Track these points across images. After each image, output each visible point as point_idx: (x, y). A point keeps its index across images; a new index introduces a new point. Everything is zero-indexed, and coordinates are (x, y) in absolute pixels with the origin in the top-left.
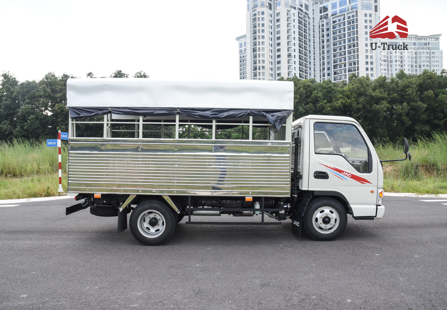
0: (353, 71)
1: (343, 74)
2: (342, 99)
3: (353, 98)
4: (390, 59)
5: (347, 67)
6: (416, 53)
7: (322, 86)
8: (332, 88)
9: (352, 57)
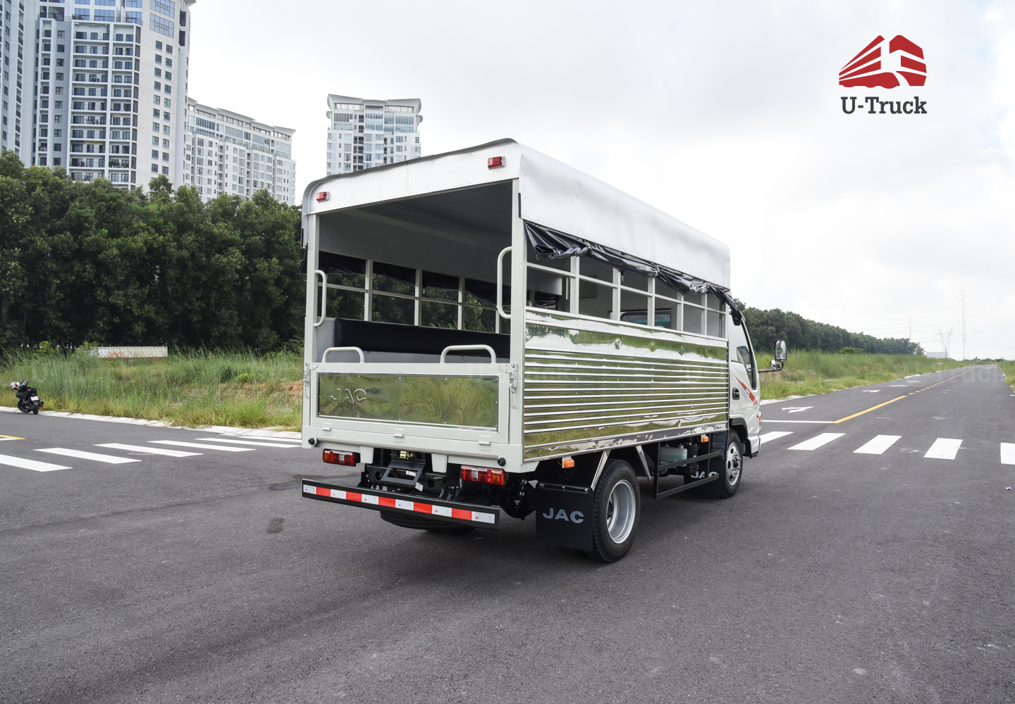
0: (123, 165)
1: (96, 167)
2: (146, 232)
3: (169, 234)
4: (197, 156)
5: (107, 154)
6: (249, 155)
7: (94, 193)
8: (119, 202)
9: (121, 133)
